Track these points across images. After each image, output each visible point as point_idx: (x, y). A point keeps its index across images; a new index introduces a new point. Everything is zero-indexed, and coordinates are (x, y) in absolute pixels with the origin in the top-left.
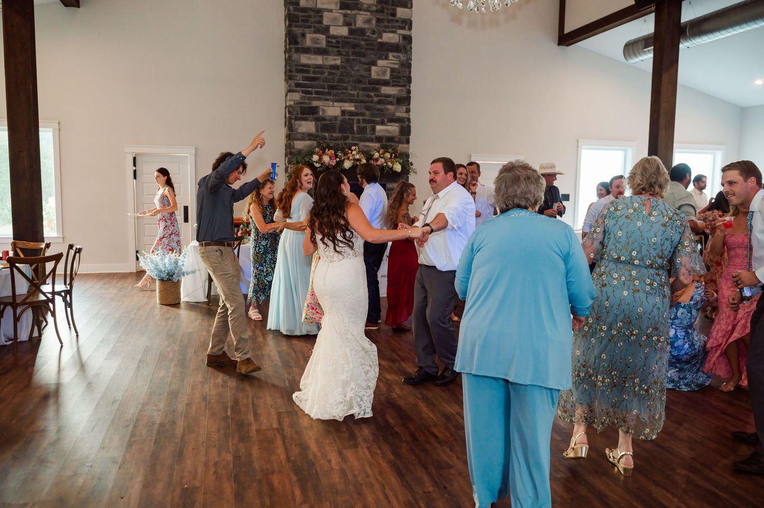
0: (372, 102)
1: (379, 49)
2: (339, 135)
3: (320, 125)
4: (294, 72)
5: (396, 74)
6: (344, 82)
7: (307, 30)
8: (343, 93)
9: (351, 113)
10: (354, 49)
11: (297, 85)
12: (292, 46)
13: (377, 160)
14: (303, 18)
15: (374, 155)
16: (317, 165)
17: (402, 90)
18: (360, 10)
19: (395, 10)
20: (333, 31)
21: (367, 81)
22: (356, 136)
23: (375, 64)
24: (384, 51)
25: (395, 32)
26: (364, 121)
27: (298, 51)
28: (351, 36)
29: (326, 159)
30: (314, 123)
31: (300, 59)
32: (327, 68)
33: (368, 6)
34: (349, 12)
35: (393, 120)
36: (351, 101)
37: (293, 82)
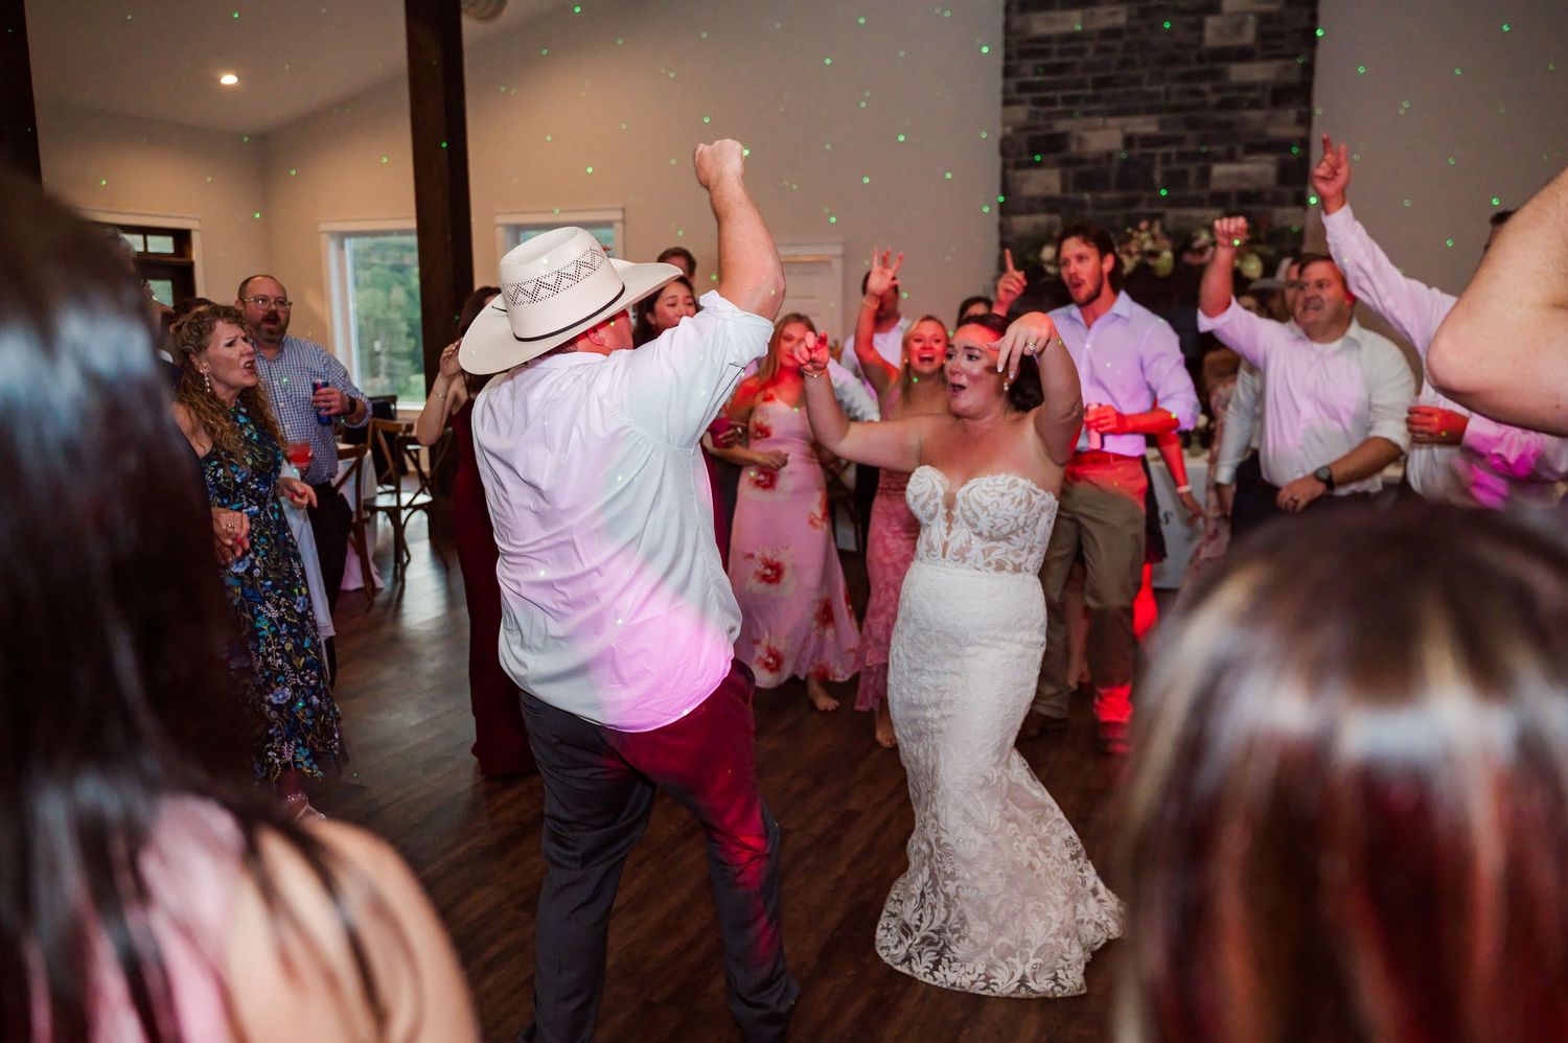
0: (1203, 106)
2: (1116, 195)
3: (1072, 176)
4: (1016, 58)
5: (1272, 27)
6: (1132, 67)
8: (1129, 93)
9: (1149, 141)
11: (1023, 87)
15: (1197, 238)
17: (1288, 67)
21: (1194, 54)
22: (1161, 194)
23: (1214, 9)
26: (1182, 157)
27: (1025, 7)
30: (1058, 171)
31: (1030, 25)
32: (1093, 38)
35: (1259, 146)
36: (1150, 111)
37: (1013, 83)
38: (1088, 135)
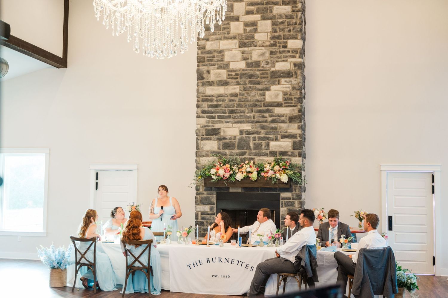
0: (266, 121)
1: (272, 77)
2: (237, 151)
3: (221, 144)
4: (201, 101)
5: (288, 96)
6: (242, 107)
7: (211, 67)
8: (240, 116)
9: (249, 133)
10: (251, 79)
11: (204, 112)
12: (199, 81)
13: (267, 172)
14: (208, 59)
15: (266, 168)
16: (214, 177)
17: (294, 110)
18: (255, 46)
19: (286, 42)
20: (232, 66)
21: (262, 104)
22: (253, 151)
23: (268, 89)
24: (277, 78)
25: (286, 61)
26: (260, 138)
27: (203, 84)
28: (249, 68)
29: (221, 172)
30: (216, 141)
31: (206, 90)
32: (227, 96)
33: (263, 42)
34: (246, 49)
35: (286, 136)
36: (248, 122)
37: (200, 110)
38: (226, 129)
